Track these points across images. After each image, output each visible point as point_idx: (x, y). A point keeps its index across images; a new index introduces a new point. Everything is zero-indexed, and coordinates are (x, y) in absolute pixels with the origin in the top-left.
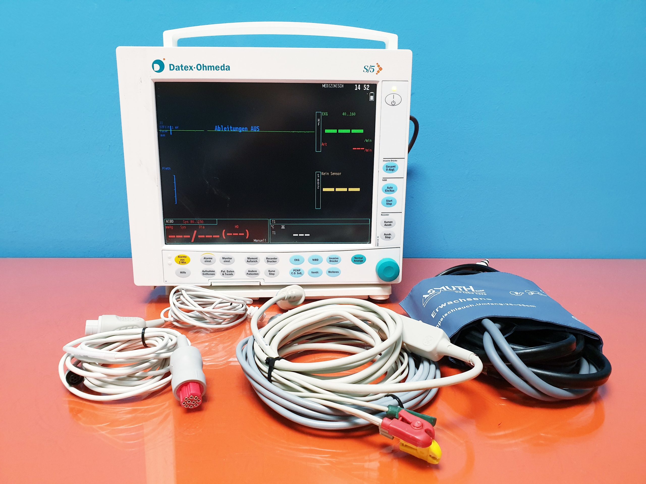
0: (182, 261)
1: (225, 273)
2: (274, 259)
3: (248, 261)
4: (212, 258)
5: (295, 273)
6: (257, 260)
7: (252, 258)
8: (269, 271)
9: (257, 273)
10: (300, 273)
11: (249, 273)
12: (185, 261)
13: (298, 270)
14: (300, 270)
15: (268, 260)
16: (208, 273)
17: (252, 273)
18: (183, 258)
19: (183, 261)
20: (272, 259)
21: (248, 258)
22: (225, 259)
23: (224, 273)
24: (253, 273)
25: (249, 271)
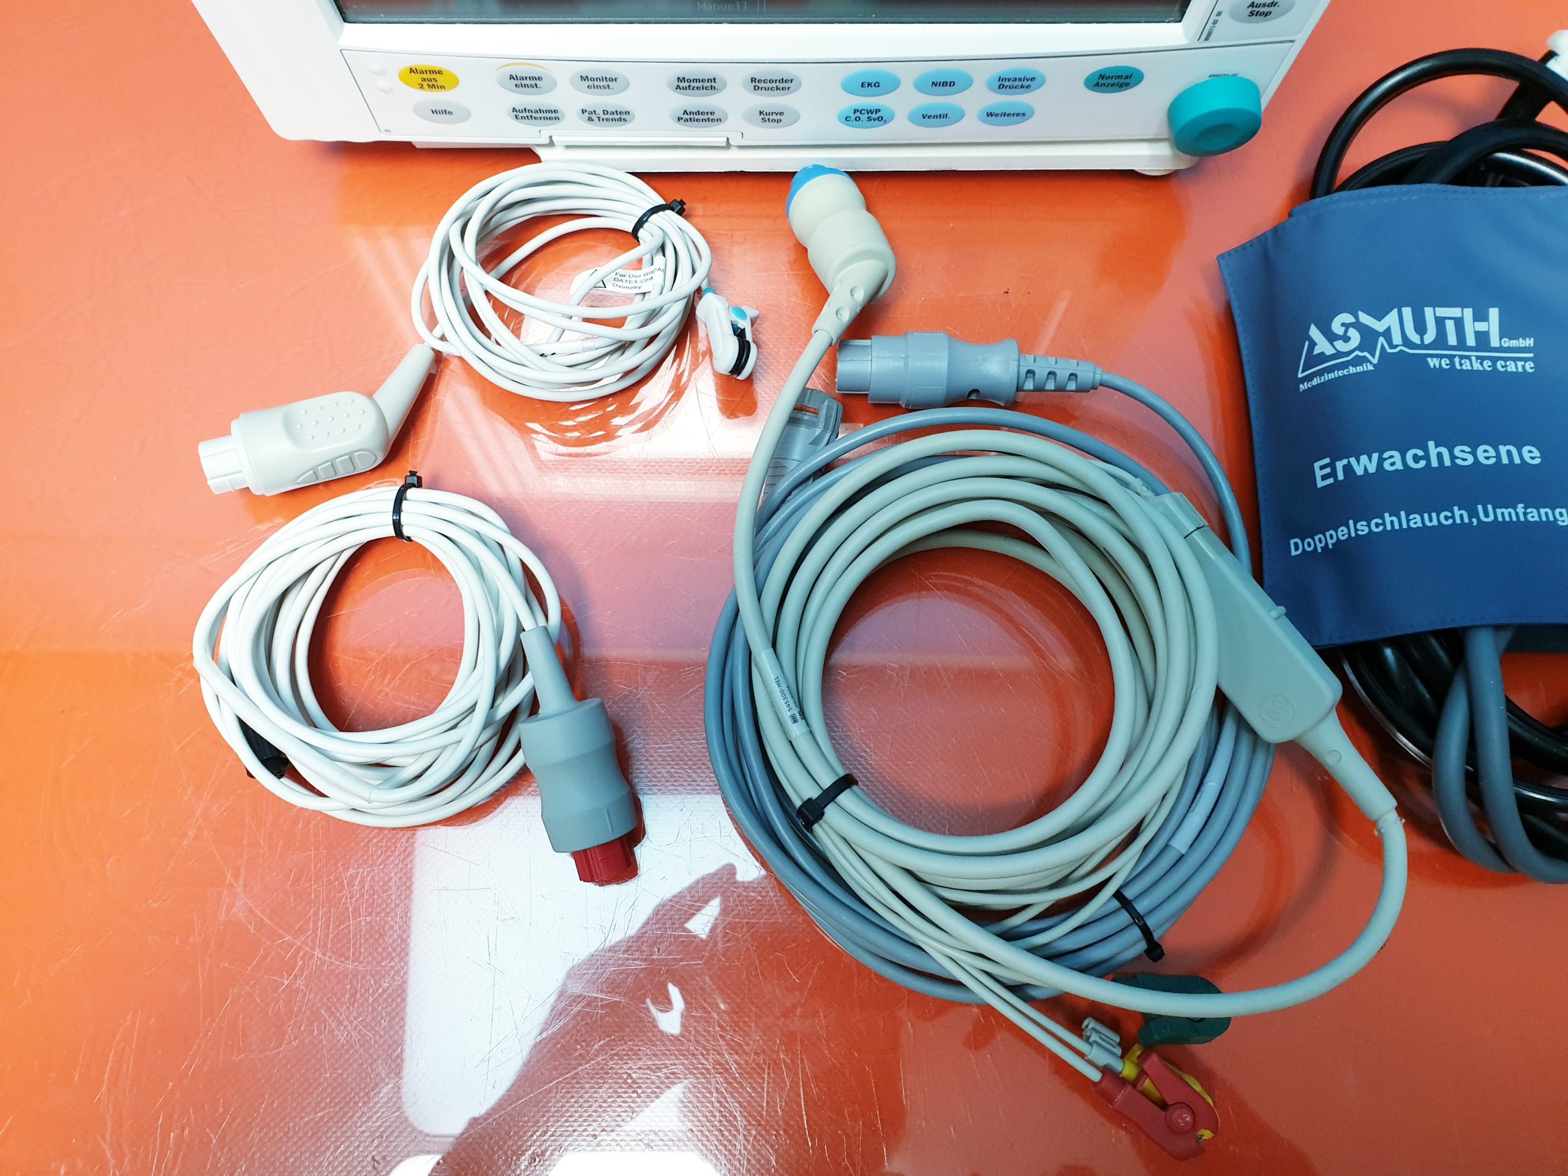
0: (431, 84)
1: (599, 118)
2: (782, 81)
3: (678, 87)
4: (540, 79)
5: (858, 119)
6: (713, 84)
7: (696, 80)
8: (761, 113)
9: (715, 117)
10: (880, 119)
11: (685, 116)
12: (439, 84)
13: (870, 112)
14: (878, 111)
15: (757, 84)
16: (534, 115)
17: (696, 117)
18: (428, 76)
19: (433, 83)
20: (771, 81)
21: (678, 78)
22: (592, 79)
23: (594, 116)
24: (701, 117)
25: (685, 112)
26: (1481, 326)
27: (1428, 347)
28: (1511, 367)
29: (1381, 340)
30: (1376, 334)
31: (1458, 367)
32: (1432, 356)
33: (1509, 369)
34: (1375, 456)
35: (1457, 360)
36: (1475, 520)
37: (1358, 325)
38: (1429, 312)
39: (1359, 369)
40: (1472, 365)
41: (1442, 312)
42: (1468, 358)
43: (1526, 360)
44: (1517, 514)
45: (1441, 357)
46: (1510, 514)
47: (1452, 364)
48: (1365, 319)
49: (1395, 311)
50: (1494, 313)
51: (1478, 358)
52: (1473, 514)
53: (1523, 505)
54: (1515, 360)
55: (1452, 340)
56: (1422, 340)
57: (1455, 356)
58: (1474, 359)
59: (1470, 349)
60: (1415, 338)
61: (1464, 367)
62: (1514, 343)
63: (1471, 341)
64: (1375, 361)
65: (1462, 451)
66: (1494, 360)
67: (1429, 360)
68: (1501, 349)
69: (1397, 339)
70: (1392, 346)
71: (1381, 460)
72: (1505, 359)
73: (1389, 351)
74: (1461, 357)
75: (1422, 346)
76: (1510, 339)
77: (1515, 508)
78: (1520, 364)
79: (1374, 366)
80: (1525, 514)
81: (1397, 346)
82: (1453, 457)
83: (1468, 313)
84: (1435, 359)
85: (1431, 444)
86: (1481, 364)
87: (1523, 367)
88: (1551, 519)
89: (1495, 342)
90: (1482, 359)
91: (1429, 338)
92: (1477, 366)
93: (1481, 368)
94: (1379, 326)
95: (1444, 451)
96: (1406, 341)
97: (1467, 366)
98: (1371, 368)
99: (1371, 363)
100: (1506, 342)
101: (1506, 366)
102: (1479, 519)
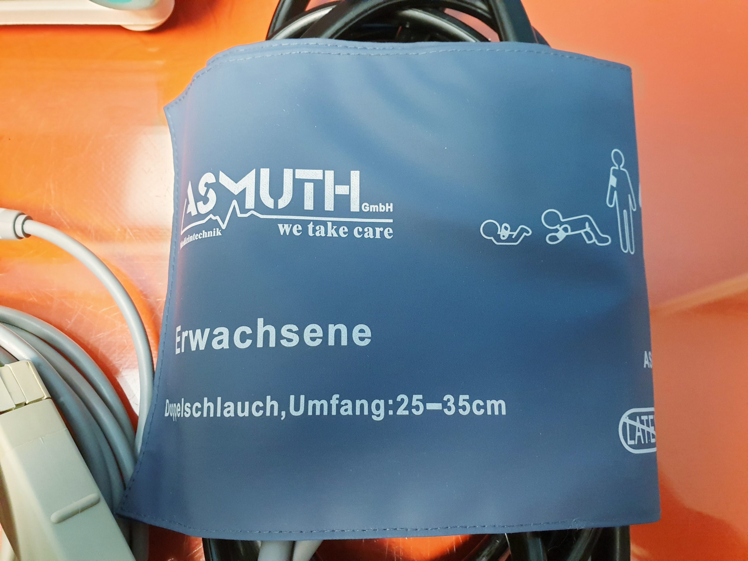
26: (342, 190)
27: (283, 211)
28: (369, 233)
29: (235, 203)
30: (231, 196)
31: (311, 234)
32: (284, 222)
33: (366, 236)
34: (207, 331)
35: (311, 226)
36: (283, 413)
37: (217, 187)
38: (288, 174)
39: (210, 234)
40: (326, 232)
41: (301, 174)
42: (325, 224)
43: (385, 226)
44: (330, 406)
45: (293, 222)
46: (322, 406)
47: (305, 230)
48: (225, 180)
49: (254, 171)
50: (355, 176)
51: (333, 223)
52: (284, 406)
53: (338, 396)
54: (374, 226)
55: (309, 204)
56: (276, 204)
57: (309, 222)
58: (330, 224)
59: (329, 214)
60: (269, 202)
61: (317, 234)
62: (374, 208)
63: (329, 205)
64: (224, 227)
65: (288, 330)
66: (351, 226)
67: (280, 226)
68: (361, 214)
69: (250, 203)
70: (244, 210)
71: (211, 337)
72: (364, 225)
73: (239, 215)
74: (316, 223)
75: (276, 211)
76: (370, 204)
77: (329, 400)
78: (378, 230)
79: (222, 231)
80: (339, 407)
81: (249, 210)
82: (279, 336)
83: (330, 175)
84: (286, 226)
85: (260, 321)
86: (337, 231)
87: (382, 233)
88: (366, 413)
89: (355, 207)
90: (337, 225)
91: (284, 202)
92: (332, 232)
93: (335, 235)
94: (235, 188)
95: (271, 329)
96: (259, 205)
97: (321, 232)
98: (219, 233)
99: (220, 228)
100: (367, 208)
101: (364, 232)
102: (288, 413)
